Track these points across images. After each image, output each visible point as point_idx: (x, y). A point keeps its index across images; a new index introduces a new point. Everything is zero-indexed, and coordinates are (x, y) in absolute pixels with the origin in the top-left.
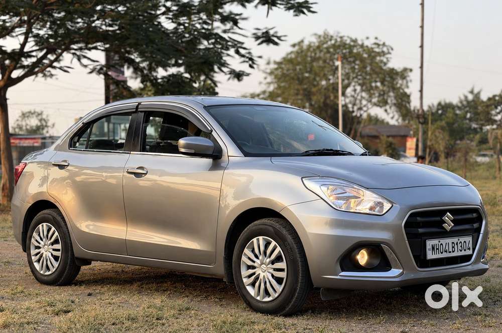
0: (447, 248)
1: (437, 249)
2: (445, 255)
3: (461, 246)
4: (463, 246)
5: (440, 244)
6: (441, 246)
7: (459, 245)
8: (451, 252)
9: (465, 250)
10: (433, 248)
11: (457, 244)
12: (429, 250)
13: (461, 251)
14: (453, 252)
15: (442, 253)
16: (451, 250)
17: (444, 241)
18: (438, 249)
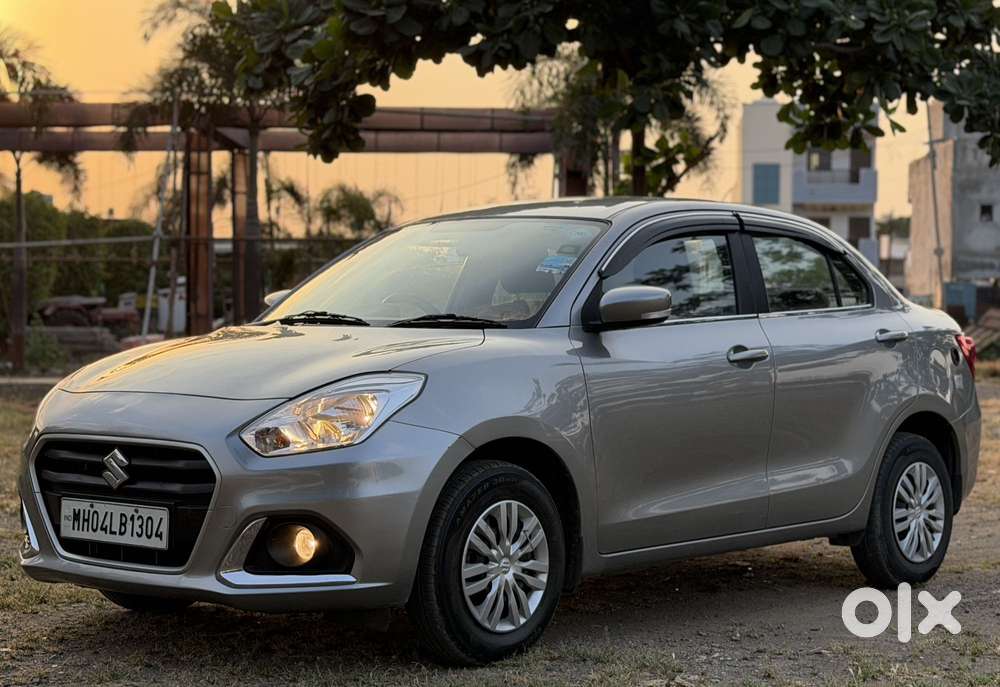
0: (107, 523)
1: (84, 520)
2: (101, 537)
3: (141, 526)
4: (144, 527)
5: (92, 511)
6: (95, 516)
7: (138, 523)
8: (115, 533)
9: (149, 537)
10: (76, 516)
11: (132, 518)
12: (67, 518)
13: (140, 536)
14: (121, 534)
15: (94, 531)
16: (116, 528)
17: (101, 507)
18: (88, 520)
